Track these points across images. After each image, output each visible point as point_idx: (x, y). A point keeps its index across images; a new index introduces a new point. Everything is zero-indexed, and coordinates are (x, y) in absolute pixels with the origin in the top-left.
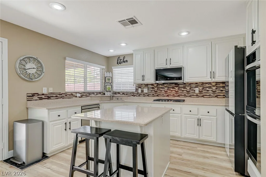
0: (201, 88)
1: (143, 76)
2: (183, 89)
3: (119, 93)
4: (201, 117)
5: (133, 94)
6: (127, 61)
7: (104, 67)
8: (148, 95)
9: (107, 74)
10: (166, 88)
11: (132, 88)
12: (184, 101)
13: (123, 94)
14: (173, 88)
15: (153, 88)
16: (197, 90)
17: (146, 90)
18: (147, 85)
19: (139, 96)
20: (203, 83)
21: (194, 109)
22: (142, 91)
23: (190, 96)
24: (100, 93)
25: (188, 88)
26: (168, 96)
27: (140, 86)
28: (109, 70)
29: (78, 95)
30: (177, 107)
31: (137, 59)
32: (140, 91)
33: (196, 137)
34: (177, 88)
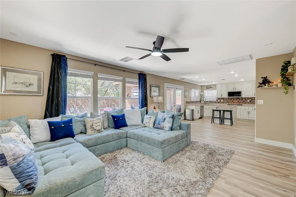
0: (250, 100)
1: (222, 95)
2: (241, 100)
3: (207, 102)
4: (249, 111)
5: (215, 102)
6: (212, 88)
7: (200, 90)
8: (223, 103)
9: (202, 93)
10: (233, 100)
11: (215, 100)
12: (242, 105)
13: (210, 102)
14: (236, 99)
15: (226, 100)
16: (248, 101)
17: (222, 101)
18: (223, 98)
19: (218, 103)
20: (251, 98)
21: (247, 108)
22: (220, 101)
23: (245, 103)
24: (199, 102)
25: (244, 100)
26: (234, 103)
27: (219, 99)
28: (202, 91)
29: (194, 102)
30: (239, 107)
31: (218, 87)
32: (219, 101)
33: (247, 118)
34: (238, 100)
